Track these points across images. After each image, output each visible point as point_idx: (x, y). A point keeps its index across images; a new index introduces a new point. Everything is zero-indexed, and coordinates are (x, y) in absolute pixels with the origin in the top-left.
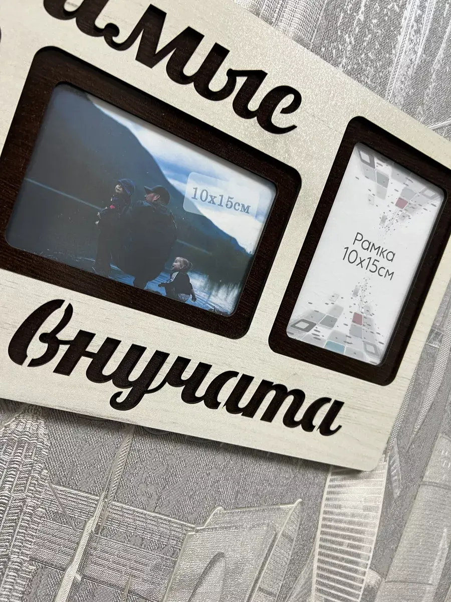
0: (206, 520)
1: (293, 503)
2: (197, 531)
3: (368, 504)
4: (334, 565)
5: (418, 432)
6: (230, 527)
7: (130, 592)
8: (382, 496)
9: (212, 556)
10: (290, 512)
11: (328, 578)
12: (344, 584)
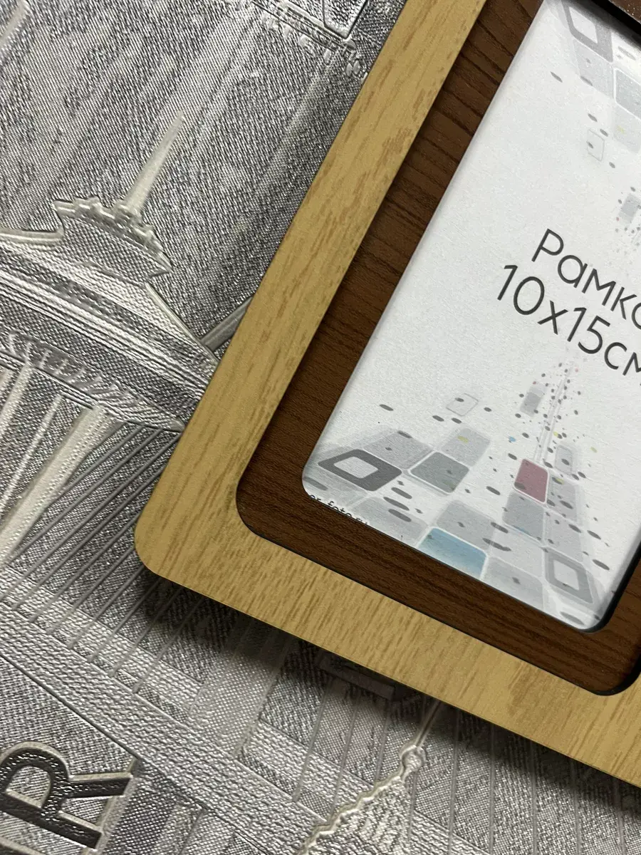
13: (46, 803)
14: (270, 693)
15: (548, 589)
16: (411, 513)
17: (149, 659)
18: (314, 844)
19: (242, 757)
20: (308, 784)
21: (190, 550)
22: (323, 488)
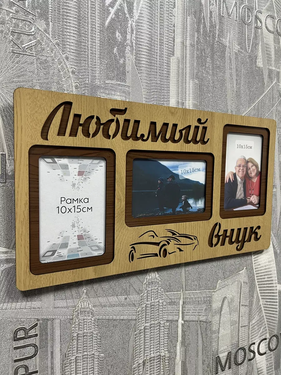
0: (216, 287)
1: (243, 269)
2: (215, 292)
3: (269, 260)
4: (264, 287)
5: (279, 226)
6: (225, 286)
7: (200, 321)
8: (273, 255)
9: (222, 299)
10: (243, 273)
11: (264, 293)
12: (270, 293)
13: (25, 335)
14: (54, 295)
15: (92, 252)
16: (62, 255)
17: (30, 303)
18: (75, 313)
19: (55, 308)
20: (69, 305)
21: (27, 284)
22: (45, 260)
